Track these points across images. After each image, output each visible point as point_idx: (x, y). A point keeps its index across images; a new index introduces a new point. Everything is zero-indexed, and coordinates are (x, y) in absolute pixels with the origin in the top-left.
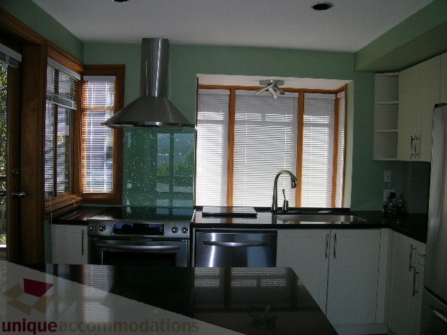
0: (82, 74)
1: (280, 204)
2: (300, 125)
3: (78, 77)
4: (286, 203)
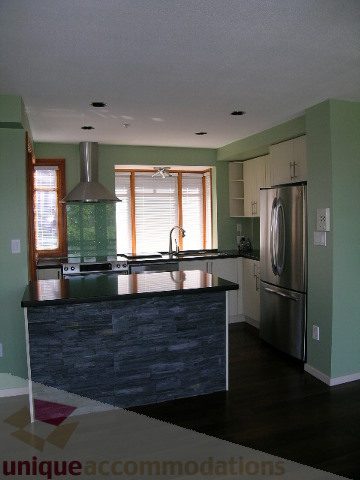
1: (174, 249)
2: (180, 195)
4: (178, 248)
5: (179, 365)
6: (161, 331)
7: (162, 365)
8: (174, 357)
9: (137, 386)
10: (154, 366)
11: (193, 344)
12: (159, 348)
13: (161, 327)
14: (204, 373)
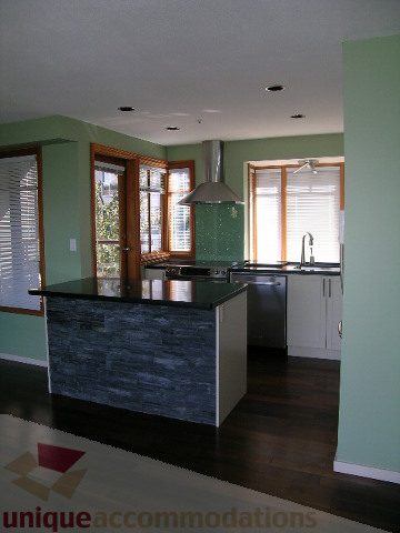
0: (167, 169)
3: (164, 171)
5: (164, 381)
6: (148, 341)
7: (148, 376)
8: (161, 371)
9: (127, 390)
10: (140, 374)
11: (180, 362)
12: (145, 357)
13: (147, 336)
14: (192, 398)
